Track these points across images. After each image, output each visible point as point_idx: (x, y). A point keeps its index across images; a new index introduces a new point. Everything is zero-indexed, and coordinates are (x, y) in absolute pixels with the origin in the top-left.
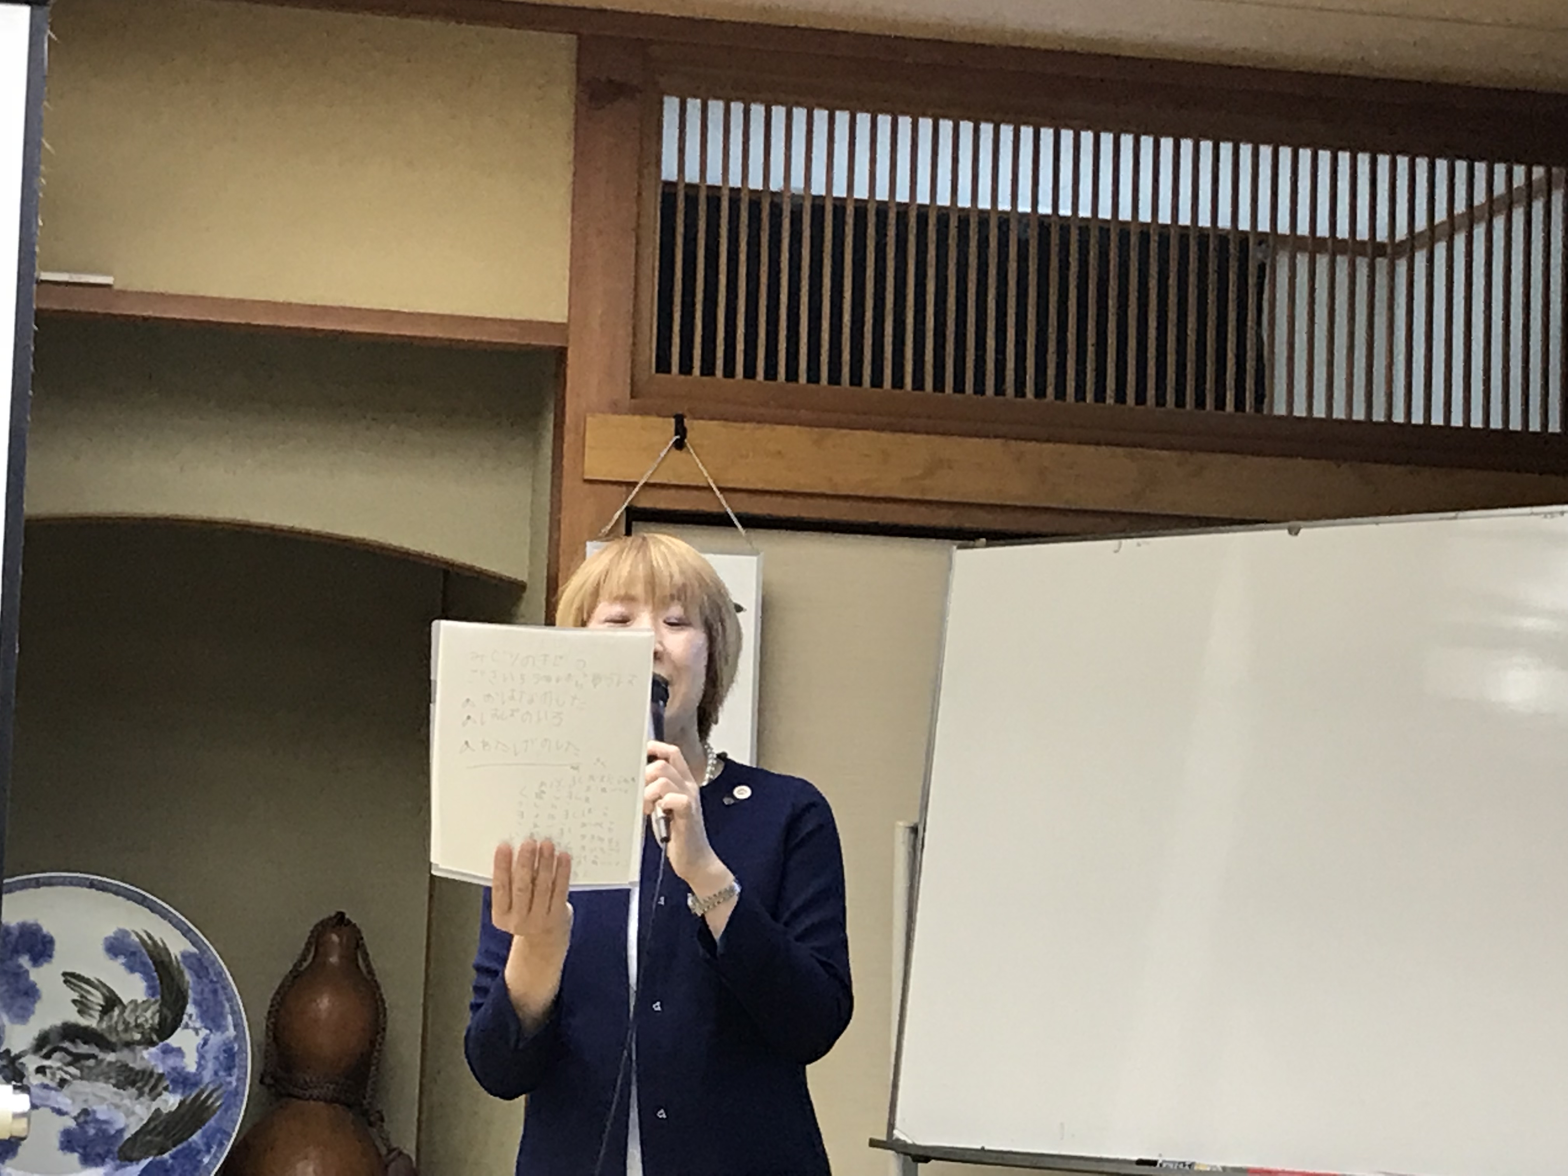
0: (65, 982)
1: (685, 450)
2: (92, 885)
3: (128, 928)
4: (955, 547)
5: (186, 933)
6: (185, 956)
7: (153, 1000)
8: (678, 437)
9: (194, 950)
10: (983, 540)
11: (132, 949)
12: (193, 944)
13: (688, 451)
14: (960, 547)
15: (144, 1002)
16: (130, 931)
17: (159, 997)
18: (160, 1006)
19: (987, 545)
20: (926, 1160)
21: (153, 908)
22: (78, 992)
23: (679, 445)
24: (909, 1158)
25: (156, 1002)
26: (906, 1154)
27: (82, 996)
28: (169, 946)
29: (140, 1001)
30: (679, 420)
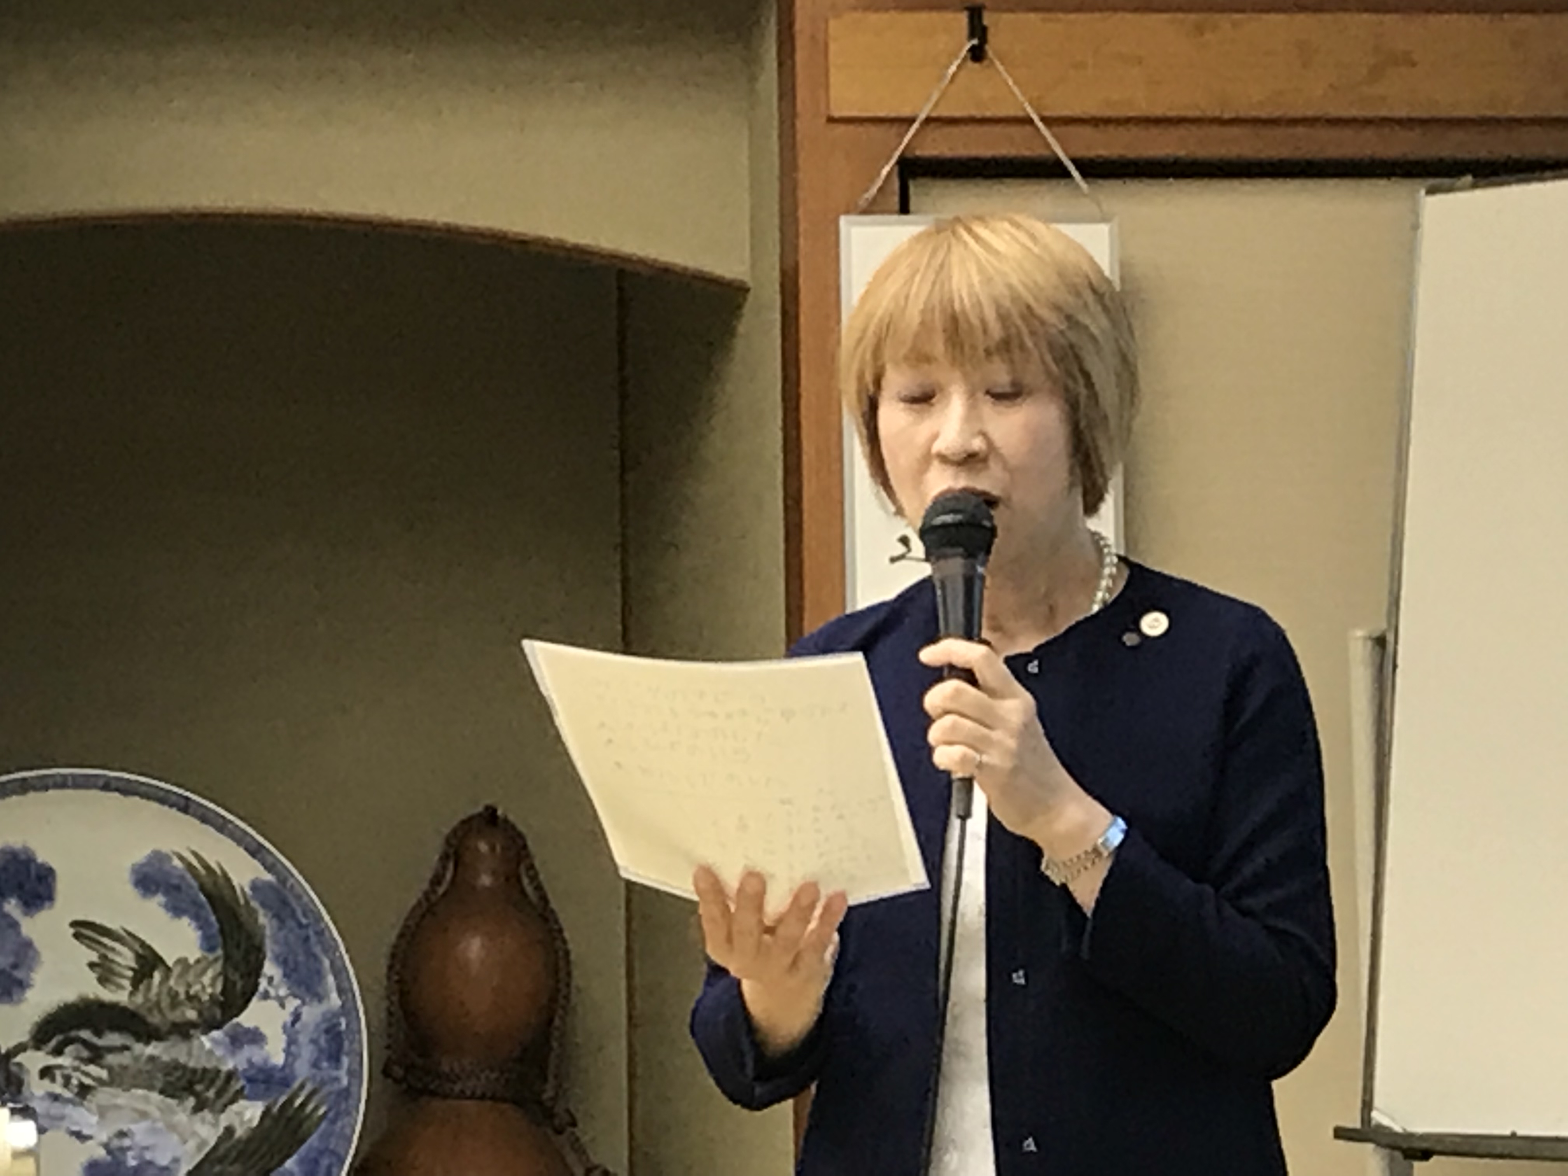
0: (77, 936)
1: (986, 63)
2: (107, 786)
3: (166, 849)
4: (1423, 192)
5: (256, 851)
6: (256, 886)
7: (211, 957)
8: (975, 42)
9: (268, 877)
10: (1469, 179)
11: (175, 881)
12: (269, 868)
13: (992, 62)
14: (1431, 191)
15: (198, 961)
16: (170, 854)
17: (220, 952)
18: (224, 967)
19: (1474, 186)
20: (1426, 1155)
21: (205, 817)
22: (98, 951)
23: (977, 54)
24: (1398, 1155)
25: (216, 960)
26: (1393, 1147)
27: (103, 957)
28: (231, 875)
29: (192, 961)
30: (975, 14)
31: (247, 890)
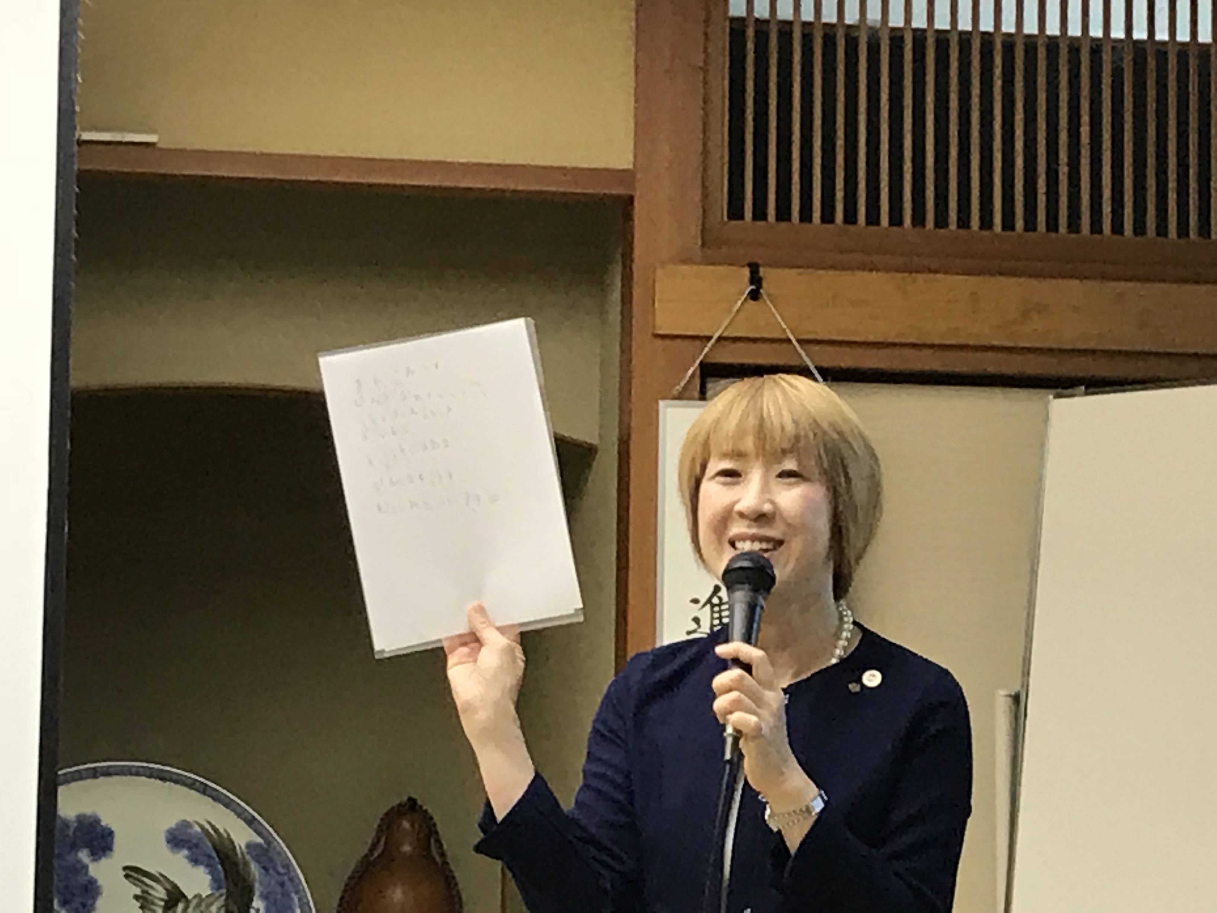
0: (127, 876)
1: (761, 300)
2: (151, 774)
3: (189, 819)
4: (1051, 397)
5: (250, 822)
6: (250, 846)
7: (217, 894)
8: (753, 287)
9: (259, 840)
10: (1083, 388)
11: (195, 841)
12: (260, 834)
13: (765, 302)
14: (1056, 397)
15: (208, 896)
16: (191, 822)
18: (226, 900)
19: (1087, 394)
21: (216, 798)
22: (140, 887)
23: (755, 295)
25: (221, 895)
27: (143, 891)
28: (233, 836)
29: (204, 896)
30: (754, 268)
31: (243, 847)
